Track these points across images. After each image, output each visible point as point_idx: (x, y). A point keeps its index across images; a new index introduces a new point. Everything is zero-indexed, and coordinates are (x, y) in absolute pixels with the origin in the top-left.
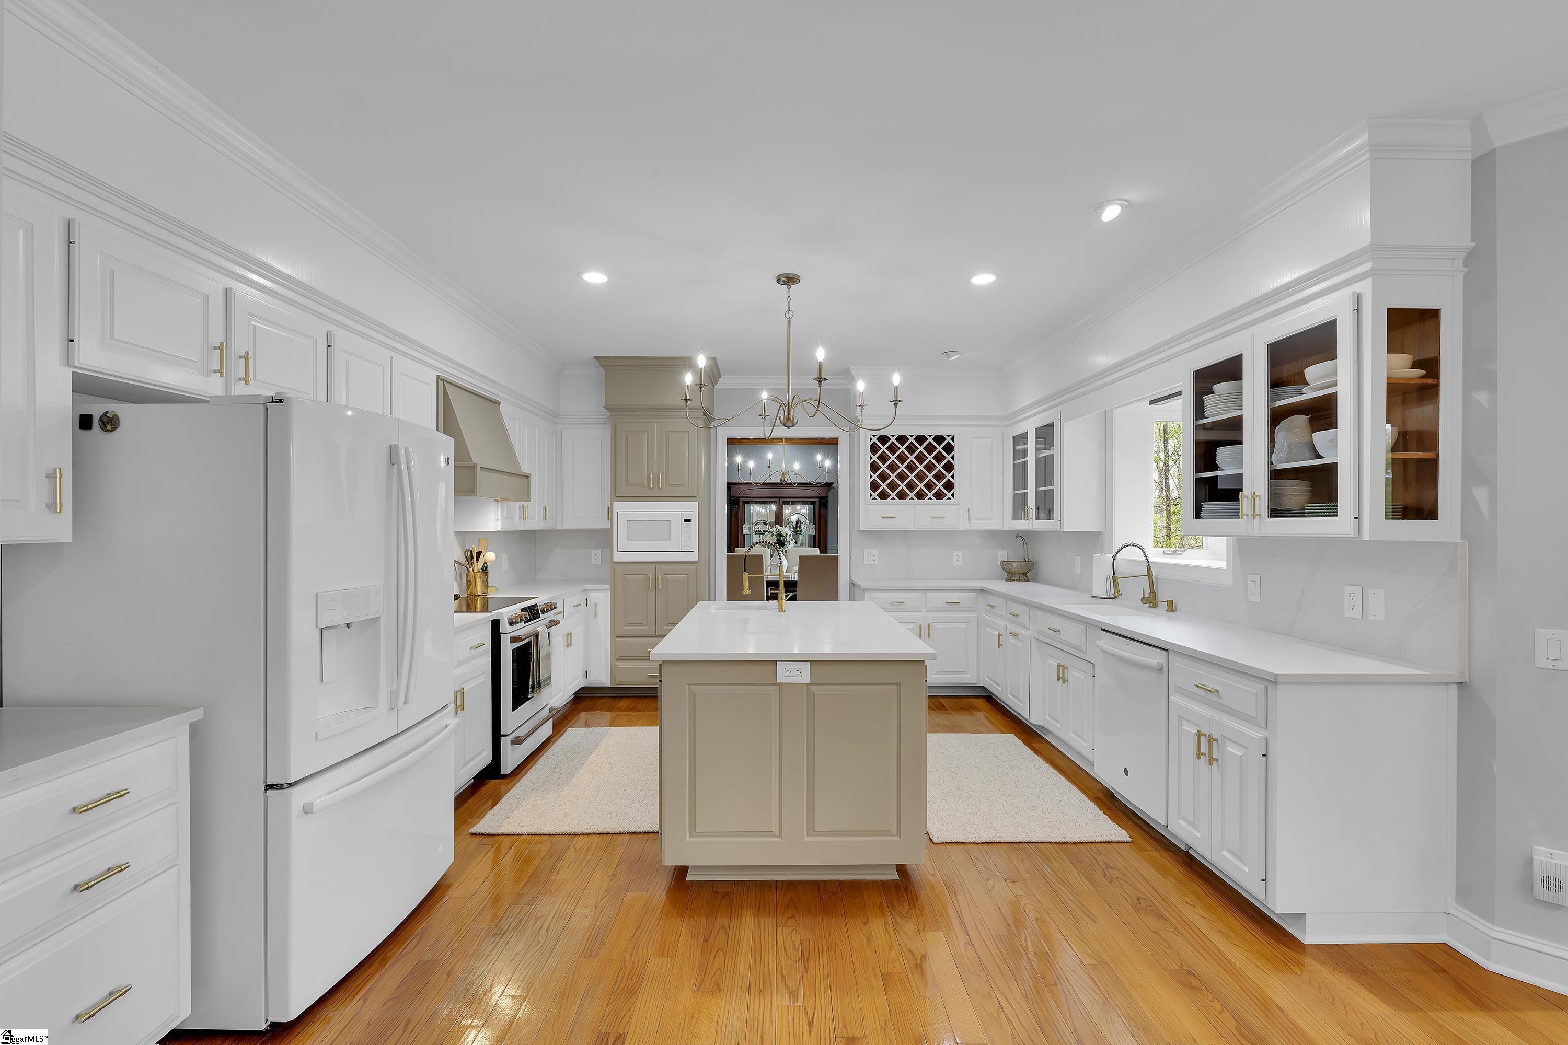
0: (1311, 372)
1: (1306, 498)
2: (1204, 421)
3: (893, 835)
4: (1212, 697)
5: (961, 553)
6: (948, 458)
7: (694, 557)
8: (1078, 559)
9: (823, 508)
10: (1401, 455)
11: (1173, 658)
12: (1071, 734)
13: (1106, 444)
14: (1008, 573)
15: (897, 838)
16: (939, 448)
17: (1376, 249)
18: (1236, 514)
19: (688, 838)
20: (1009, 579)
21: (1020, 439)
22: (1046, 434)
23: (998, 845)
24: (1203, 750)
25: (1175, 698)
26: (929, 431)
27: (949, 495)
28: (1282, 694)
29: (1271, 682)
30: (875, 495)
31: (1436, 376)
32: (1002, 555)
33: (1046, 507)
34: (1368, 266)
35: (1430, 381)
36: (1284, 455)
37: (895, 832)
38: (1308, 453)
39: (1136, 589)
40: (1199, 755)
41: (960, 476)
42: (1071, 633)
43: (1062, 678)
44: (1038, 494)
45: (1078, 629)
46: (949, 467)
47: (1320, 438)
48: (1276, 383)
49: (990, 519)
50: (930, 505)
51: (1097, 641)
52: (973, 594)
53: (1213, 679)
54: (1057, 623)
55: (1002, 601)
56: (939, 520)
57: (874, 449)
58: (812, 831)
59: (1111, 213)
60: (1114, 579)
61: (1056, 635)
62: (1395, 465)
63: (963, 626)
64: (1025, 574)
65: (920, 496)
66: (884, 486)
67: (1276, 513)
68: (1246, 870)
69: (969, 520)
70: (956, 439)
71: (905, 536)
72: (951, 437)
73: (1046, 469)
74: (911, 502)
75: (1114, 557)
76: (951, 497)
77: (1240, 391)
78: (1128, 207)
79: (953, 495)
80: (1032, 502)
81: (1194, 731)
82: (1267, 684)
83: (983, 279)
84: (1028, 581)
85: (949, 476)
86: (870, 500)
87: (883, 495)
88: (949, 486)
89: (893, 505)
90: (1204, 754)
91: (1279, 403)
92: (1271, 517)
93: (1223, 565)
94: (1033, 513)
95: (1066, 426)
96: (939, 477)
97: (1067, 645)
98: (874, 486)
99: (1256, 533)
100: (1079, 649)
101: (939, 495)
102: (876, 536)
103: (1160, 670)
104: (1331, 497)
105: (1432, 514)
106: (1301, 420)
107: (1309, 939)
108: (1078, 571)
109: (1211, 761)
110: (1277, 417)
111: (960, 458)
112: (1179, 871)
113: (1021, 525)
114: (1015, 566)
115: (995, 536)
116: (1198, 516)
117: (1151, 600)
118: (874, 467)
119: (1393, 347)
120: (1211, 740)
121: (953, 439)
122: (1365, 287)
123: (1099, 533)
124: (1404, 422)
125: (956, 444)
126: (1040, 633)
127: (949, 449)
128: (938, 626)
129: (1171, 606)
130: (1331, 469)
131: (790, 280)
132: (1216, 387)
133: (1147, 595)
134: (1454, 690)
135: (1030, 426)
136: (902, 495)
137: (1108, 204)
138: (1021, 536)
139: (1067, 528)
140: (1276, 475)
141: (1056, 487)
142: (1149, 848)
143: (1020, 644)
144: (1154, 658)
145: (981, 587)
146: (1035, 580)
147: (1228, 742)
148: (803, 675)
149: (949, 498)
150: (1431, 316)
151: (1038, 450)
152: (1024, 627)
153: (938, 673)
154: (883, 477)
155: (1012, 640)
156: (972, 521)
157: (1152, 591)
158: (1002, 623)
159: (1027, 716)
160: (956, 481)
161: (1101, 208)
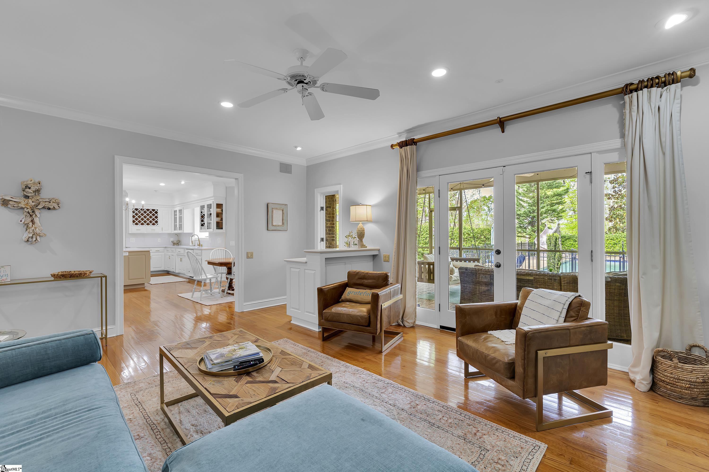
2: (202, 214)
4: (197, 254)
5: (160, 239)
6: (156, 215)
8: (189, 239)
11: (194, 250)
12: (183, 271)
13: (193, 215)
14: (173, 244)
16: (153, 212)
18: (204, 229)
21: (175, 212)
22: (180, 211)
26: (151, 208)
27: (156, 224)
30: (134, 224)
31: (223, 212)
32: (172, 239)
33: (181, 228)
34: (214, 198)
35: (221, 213)
37: (145, 278)
41: (159, 219)
43: (181, 260)
44: (179, 224)
46: (156, 217)
48: (208, 210)
49: (168, 230)
50: (151, 227)
52: (163, 249)
56: (154, 230)
57: (133, 212)
58: (129, 279)
60: (192, 241)
63: (161, 256)
64: (178, 244)
65: (148, 224)
66: (137, 222)
67: (207, 228)
69: (162, 231)
71: (143, 235)
73: (181, 218)
74: (145, 226)
75: (192, 237)
77: (205, 210)
78: (185, 182)
79: (157, 224)
80: (178, 226)
85: (156, 220)
86: (132, 225)
87: (137, 224)
88: (156, 222)
89: (139, 226)
91: (208, 213)
94: (178, 229)
95: (184, 210)
96: (153, 219)
98: (134, 222)
99: (206, 232)
101: (153, 224)
102: (134, 235)
105: (222, 229)
111: (159, 215)
113: (176, 232)
114: (175, 242)
115: (170, 235)
116: (201, 229)
118: (134, 217)
119: (217, 208)
121: (157, 210)
123: (192, 233)
125: (158, 212)
126: (177, 253)
127: (156, 212)
128: (153, 256)
129: (202, 246)
132: (203, 209)
133: (198, 244)
135: (177, 209)
136: (142, 224)
138: (177, 235)
139: (186, 232)
140: (207, 223)
141: (182, 223)
143: (174, 257)
145: (166, 247)
146: (180, 245)
150: (222, 205)
151: (179, 214)
152: (174, 253)
153: (153, 268)
154: (137, 219)
155: (172, 257)
156: (163, 231)
157: (199, 243)
158: (170, 253)
159: (175, 272)
160: (158, 221)
161: (181, 182)
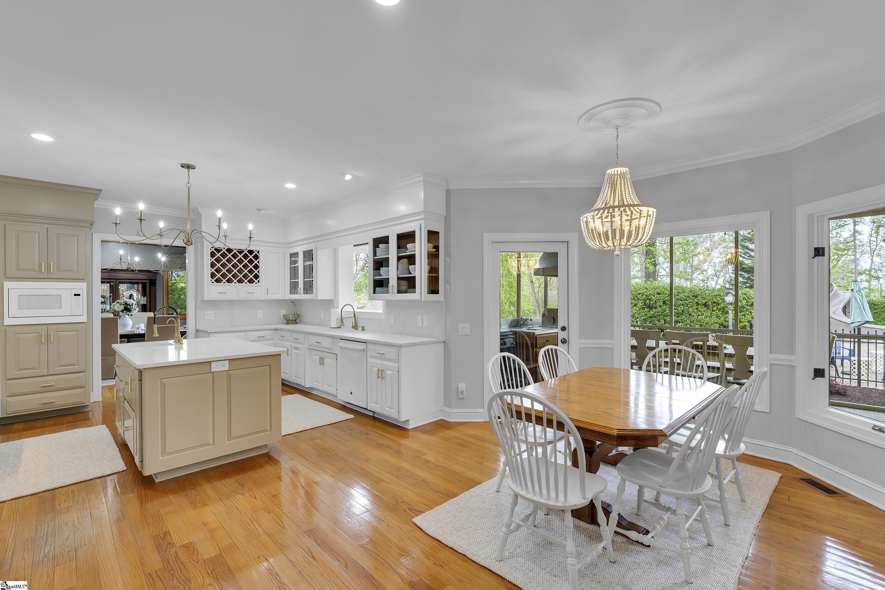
0: (409, 246)
1: (407, 287)
2: (376, 257)
3: (269, 431)
4: (383, 356)
5: (261, 311)
6: (256, 262)
7: (84, 319)
8: (322, 312)
9: (152, 286)
10: (431, 275)
11: (369, 345)
12: (326, 386)
13: (335, 262)
14: (287, 320)
15: (270, 432)
16: (251, 257)
17: (425, 212)
18: (387, 292)
19: (160, 458)
20: (287, 323)
21: (294, 255)
22: (309, 255)
23: (305, 431)
24: (379, 376)
25: (370, 360)
26: (246, 248)
27: (256, 281)
28: (403, 350)
29: (400, 346)
30: (213, 280)
31: (438, 252)
32: (283, 312)
33: (309, 287)
34: (423, 216)
35: (437, 253)
36: (401, 272)
37: (269, 430)
38: (408, 272)
39: (349, 323)
40: (378, 377)
41: (262, 271)
42: (326, 343)
43: (322, 362)
44: (305, 282)
45: (330, 340)
46: (256, 267)
47: (411, 267)
48: (399, 247)
49: (278, 294)
50: (246, 287)
51: (339, 344)
52: (272, 331)
53: (382, 350)
54: (319, 339)
55: (289, 333)
56: (252, 294)
57: (212, 255)
58: (230, 438)
59: (348, 177)
60: (342, 319)
61: (319, 344)
62: (429, 277)
64: (295, 320)
65: (240, 281)
66: (219, 275)
67: (399, 292)
68: (393, 411)
69: (266, 294)
70: (260, 252)
71: (231, 303)
72: (257, 251)
73: (309, 270)
74: (235, 285)
75: (342, 310)
76: (257, 282)
77: (388, 248)
78: (354, 176)
79: (258, 281)
80: (301, 285)
81: (376, 369)
82: (398, 348)
83: (290, 186)
84: (296, 324)
85: (256, 272)
86: (210, 283)
87: (218, 281)
88: (256, 276)
89: (224, 286)
90: (380, 377)
91: (400, 255)
92: (398, 293)
93: (381, 311)
94: (302, 291)
95: (319, 252)
96: (251, 271)
97: (324, 348)
98: (213, 275)
99: (393, 299)
100: (330, 349)
101: (251, 281)
102: (213, 304)
103: (364, 350)
104: (414, 287)
105: (438, 292)
106: (405, 261)
107: (410, 427)
108: (323, 317)
109: (382, 378)
110: (399, 258)
111: (262, 262)
112: (372, 422)
113: (294, 297)
114: (291, 317)
115: (280, 302)
116: (374, 293)
117: (355, 327)
118: (213, 265)
119: (429, 241)
120: (382, 371)
121: (258, 252)
122: (422, 222)
123: (332, 300)
124: (432, 264)
125: (260, 255)
126: (310, 345)
127: (256, 257)
129: (363, 329)
130: (414, 278)
131: (188, 167)
132: (380, 245)
133: (354, 325)
134: (443, 344)
135: (300, 250)
136: (229, 281)
137: (347, 174)
138: (293, 302)
139: (319, 298)
140: (399, 279)
141: (314, 279)
142: (361, 418)
143: (300, 352)
144: (362, 346)
145: (276, 328)
146: (300, 323)
147: (387, 370)
148: (225, 366)
149: (256, 283)
150: (437, 233)
151: (304, 261)
152: (301, 343)
154: (218, 270)
155: (295, 351)
156: (269, 295)
157: (356, 323)
158: (289, 344)
159: (303, 385)
160: (260, 274)
161: (344, 174)
